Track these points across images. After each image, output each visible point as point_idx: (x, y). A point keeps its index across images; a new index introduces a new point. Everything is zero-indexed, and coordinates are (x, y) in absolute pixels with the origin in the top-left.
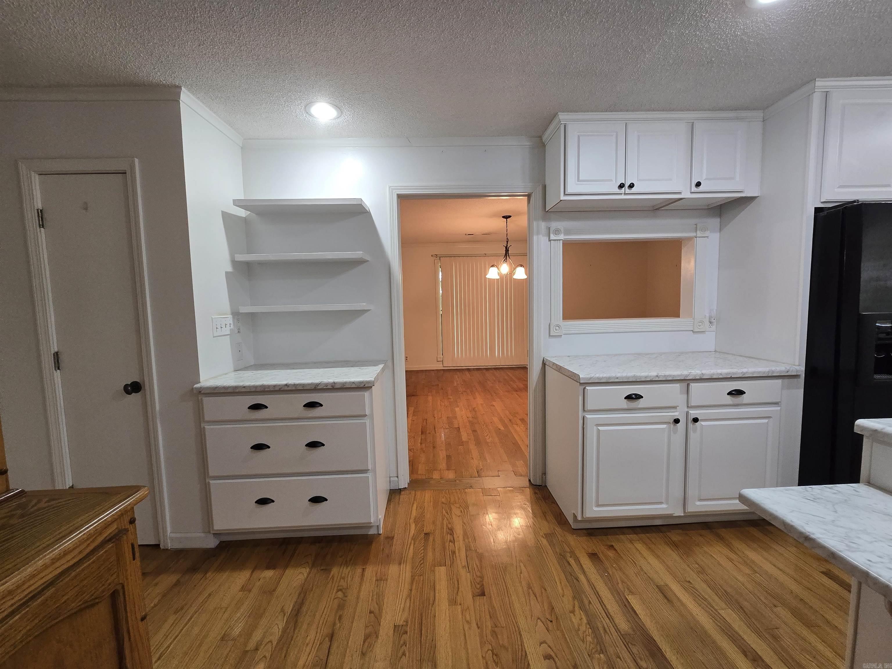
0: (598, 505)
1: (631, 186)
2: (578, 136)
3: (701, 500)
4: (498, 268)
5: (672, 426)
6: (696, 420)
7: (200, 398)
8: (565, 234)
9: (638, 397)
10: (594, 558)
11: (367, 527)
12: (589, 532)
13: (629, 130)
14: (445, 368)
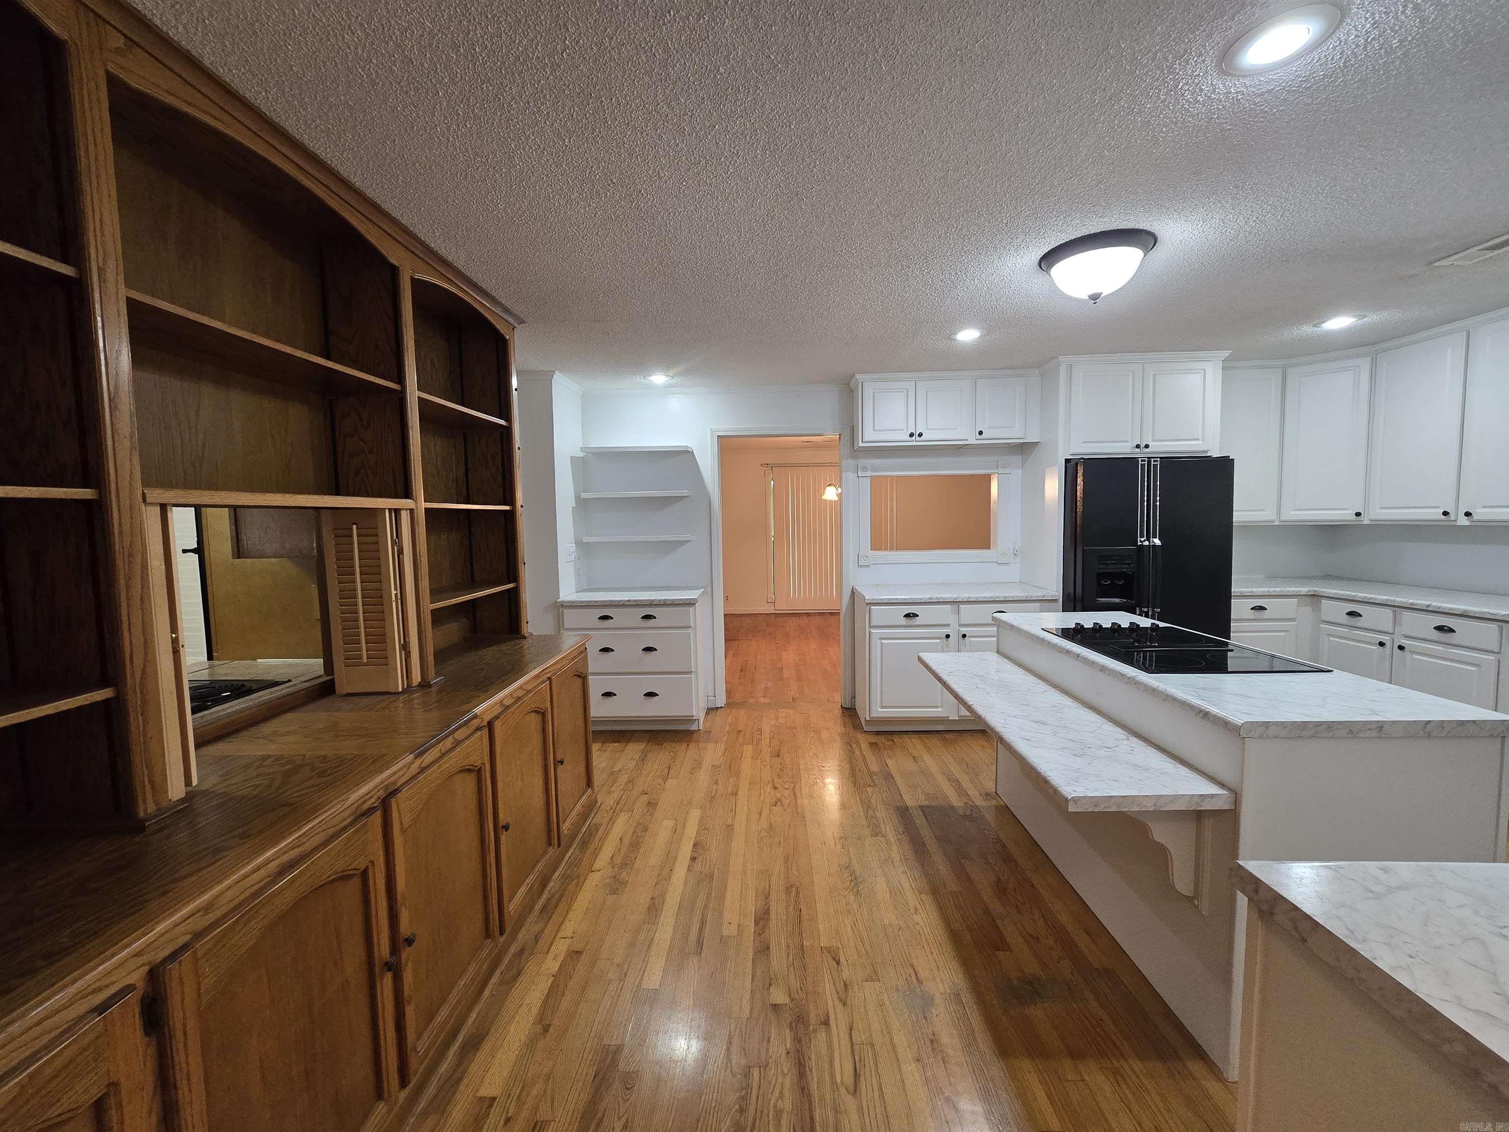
0: (882, 707)
1: (920, 435)
2: (874, 393)
4: (836, 488)
5: (944, 640)
6: (964, 636)
7: (560, 610)
8: (871, 472)
9: (915, 616)
10: (873, 745)
11: (690, 720)
12: (878, 733)
13: (918, 387)
14: (777, 612)
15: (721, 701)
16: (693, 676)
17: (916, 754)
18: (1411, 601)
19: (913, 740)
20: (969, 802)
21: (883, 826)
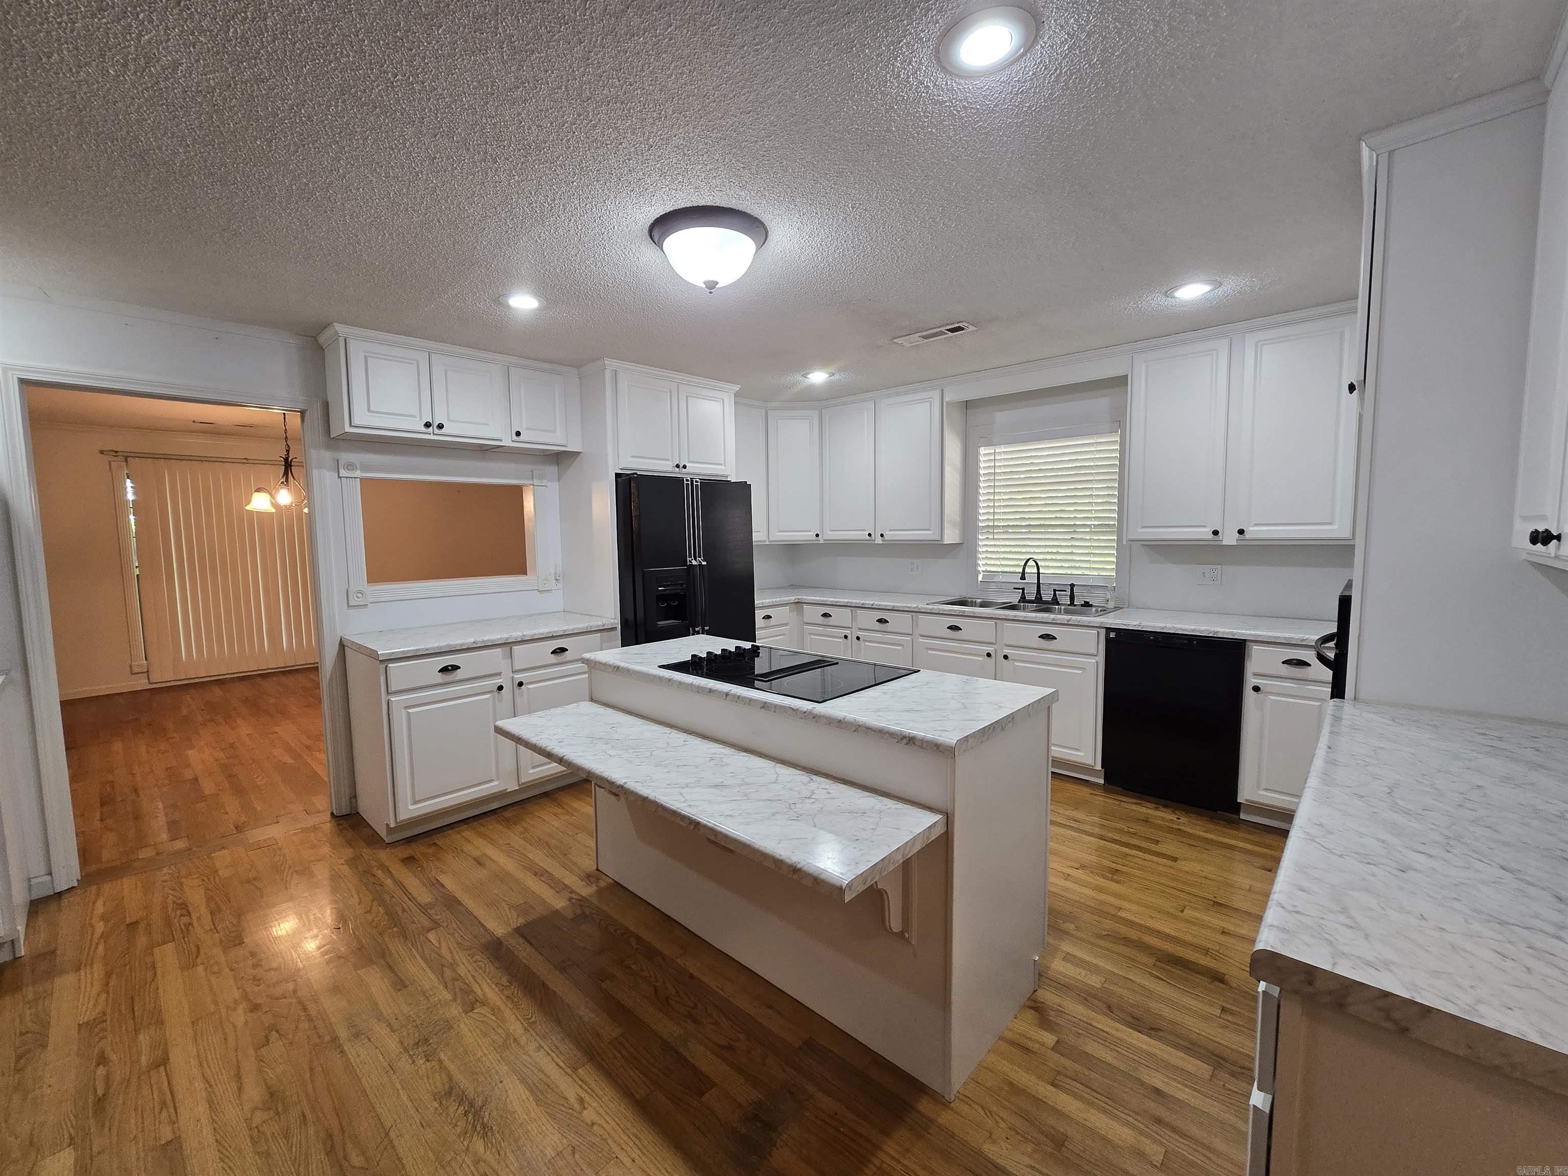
0: (415, 803)
1: (440, 426)
2: (366, 357)
3: (534, 767)
4: (271, 494)
5: (496, 694)
6: (520, 684)
8: (362, 471)
9: (455, 668)
10: (409, 861)
12: (409, 840)
13: (433, 361)
14: (154, 686)
15: (69, 877)
17: (476, 854)
18: (862, 602)
19: (464, 834)
20: (574, 896)
21: (476, 988)
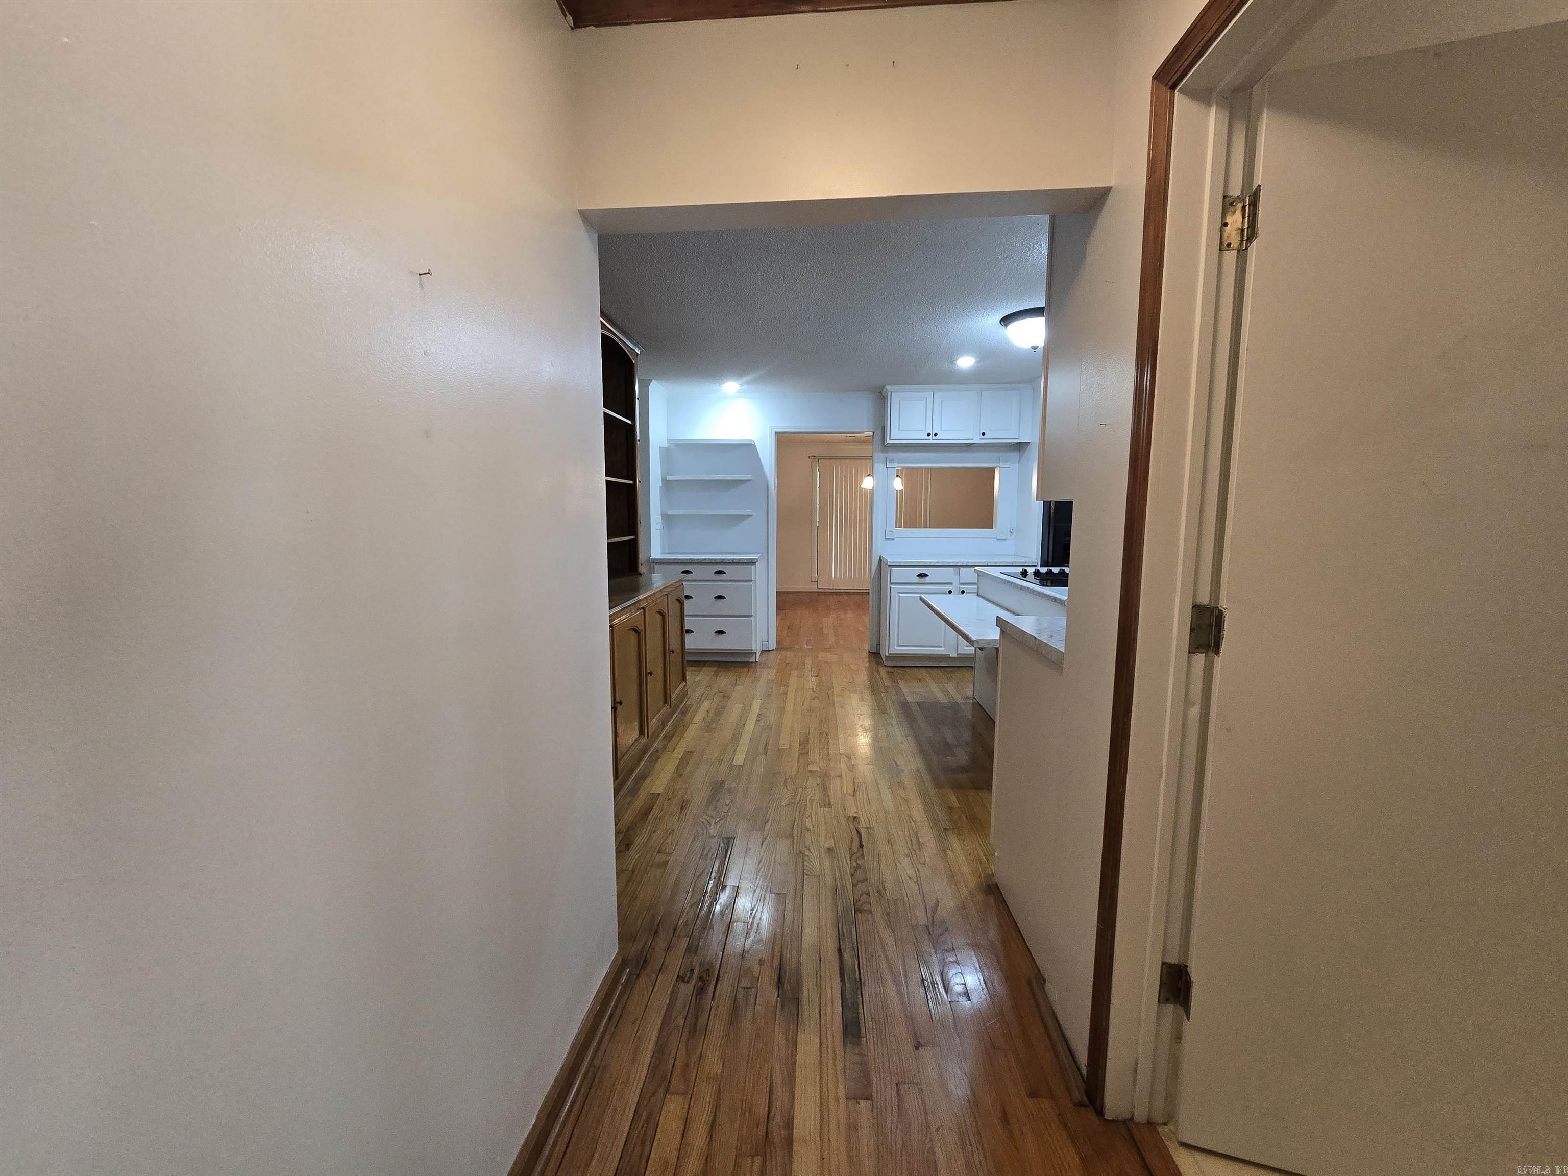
0: (898, 646)
1: (936, 435)
2: (899, 401)
6: (963, 592)
7: (652, 566)
8: (899, 463)
9: (926, 575)
10: (892, 679)
11: (750, 653)
12: (895, 667)
13: (935, 396)
14: (820, 590)
15: (773, 645)
16: (752, 619)
19: (923, 673)
20: (952, 701)
21: (888, 710)
